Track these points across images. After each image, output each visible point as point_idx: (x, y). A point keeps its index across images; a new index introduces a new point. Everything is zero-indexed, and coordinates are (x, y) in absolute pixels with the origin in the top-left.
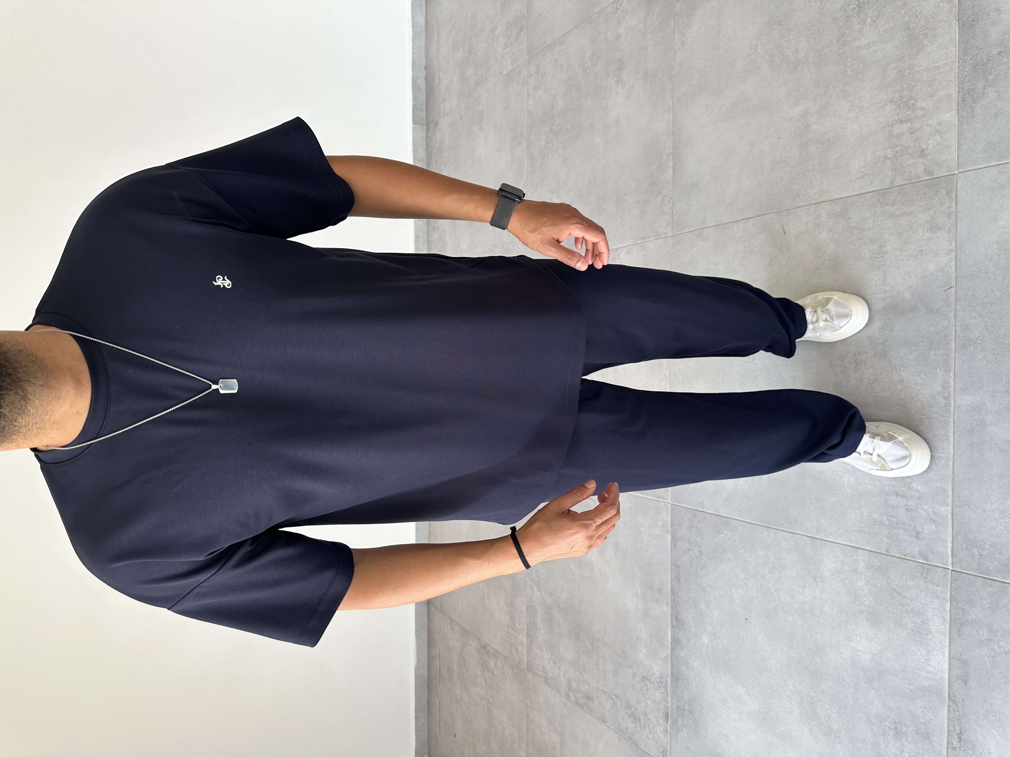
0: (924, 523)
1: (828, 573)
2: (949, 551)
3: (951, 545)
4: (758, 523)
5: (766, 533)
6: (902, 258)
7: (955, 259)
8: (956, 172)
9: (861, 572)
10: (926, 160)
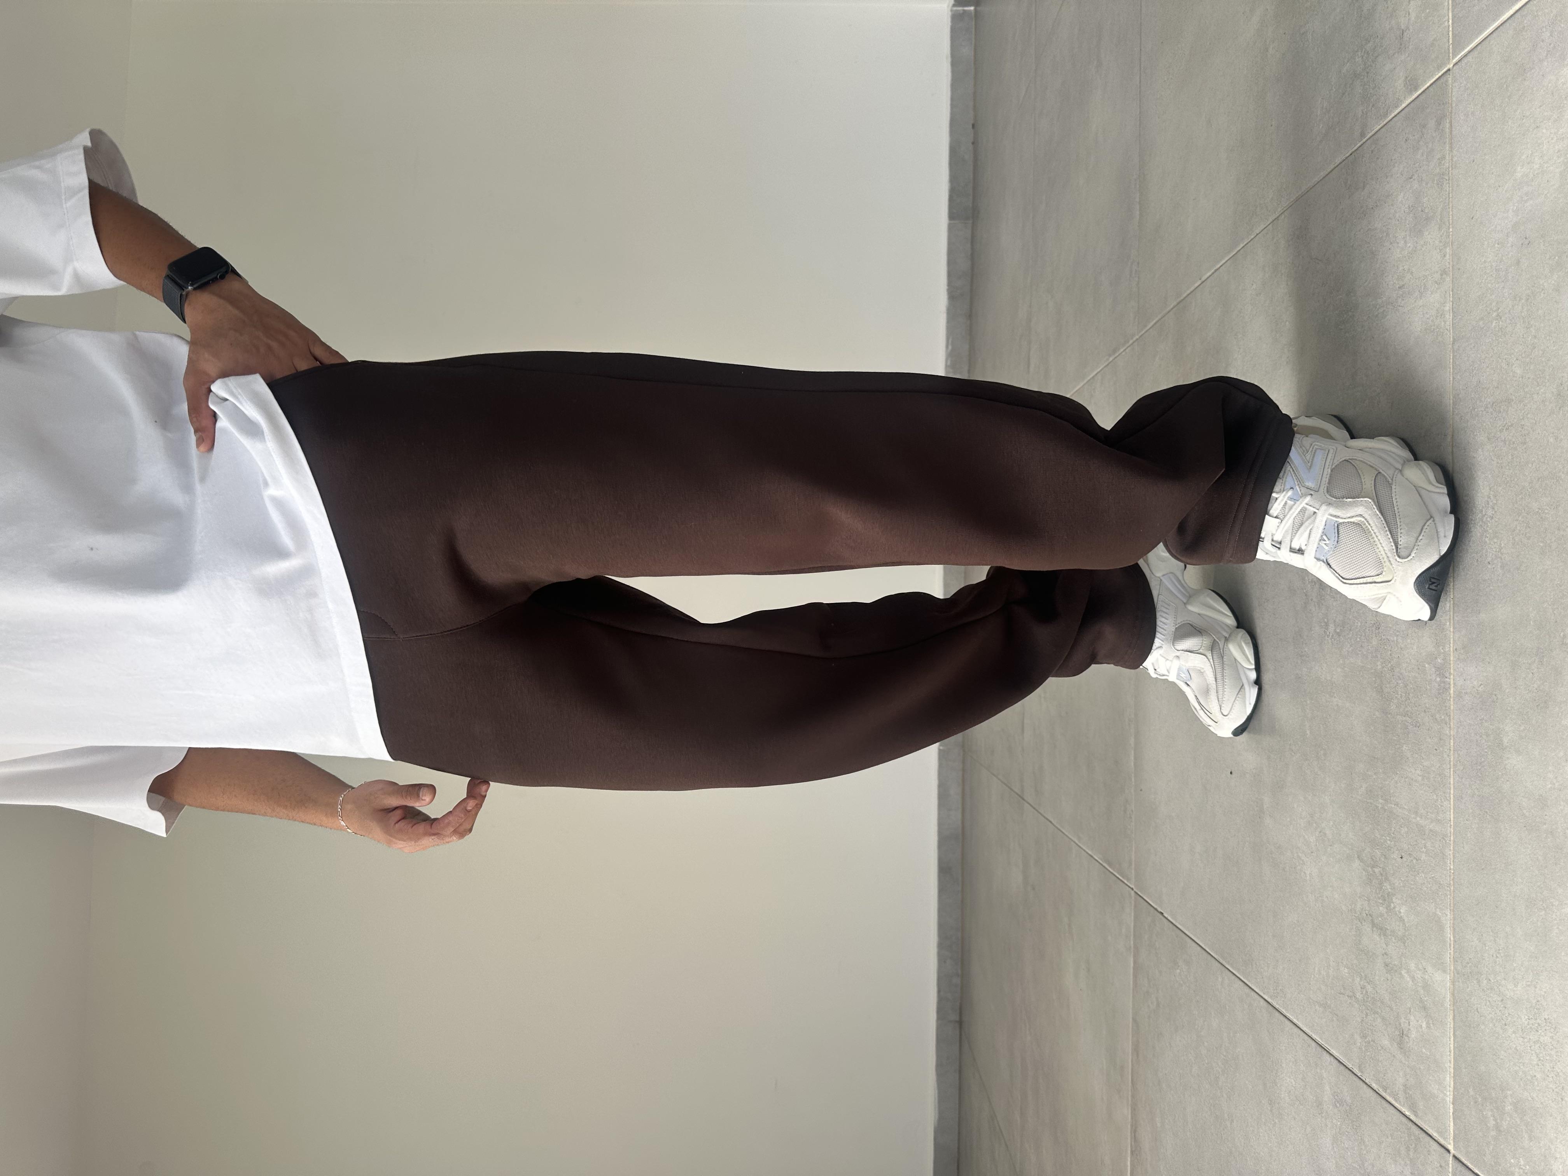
0: (1410, 1009)
1: (1287, 1098)
2: (1449, 1099)
3: (1452, 1083)
4: (1212, 954)
5: (1220, 980)
6: (1376, 313)
7: (1451, 293)
8: (1452, 66)
9: (1327, 1112)
10: (1407, 55)
